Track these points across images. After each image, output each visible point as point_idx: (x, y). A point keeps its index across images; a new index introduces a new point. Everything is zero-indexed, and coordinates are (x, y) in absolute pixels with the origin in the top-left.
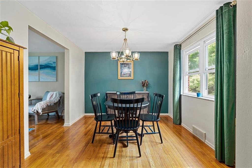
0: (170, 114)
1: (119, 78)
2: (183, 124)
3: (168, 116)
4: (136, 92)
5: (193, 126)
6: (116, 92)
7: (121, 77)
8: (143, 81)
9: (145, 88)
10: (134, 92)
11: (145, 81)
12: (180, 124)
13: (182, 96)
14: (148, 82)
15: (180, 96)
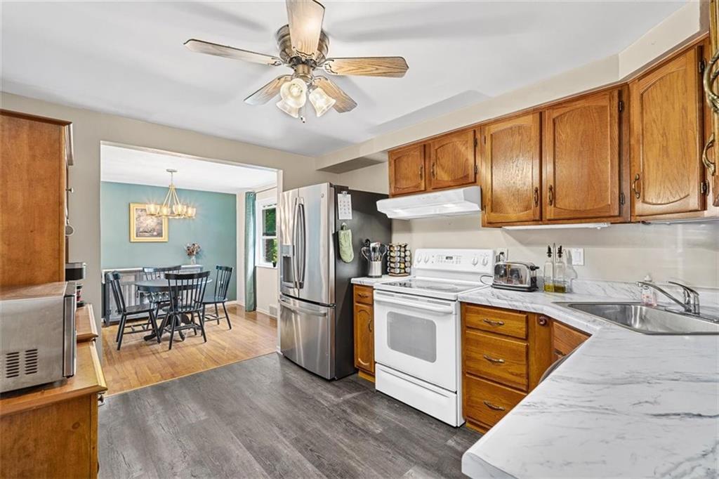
0: (241, 301)
1: (132, 240)
2: (258, 309)
3: (237, 304)
4: (183, 266)
5: (271, 305)
6: (141, 269)
7: (137, 236)
8: (188, 245)
9: (194, 258)
10: (180, 266)
11: (194, 245)
12: (255, 309)
13: (257, 269)
14: (199, 247)
15: (255, 268)
